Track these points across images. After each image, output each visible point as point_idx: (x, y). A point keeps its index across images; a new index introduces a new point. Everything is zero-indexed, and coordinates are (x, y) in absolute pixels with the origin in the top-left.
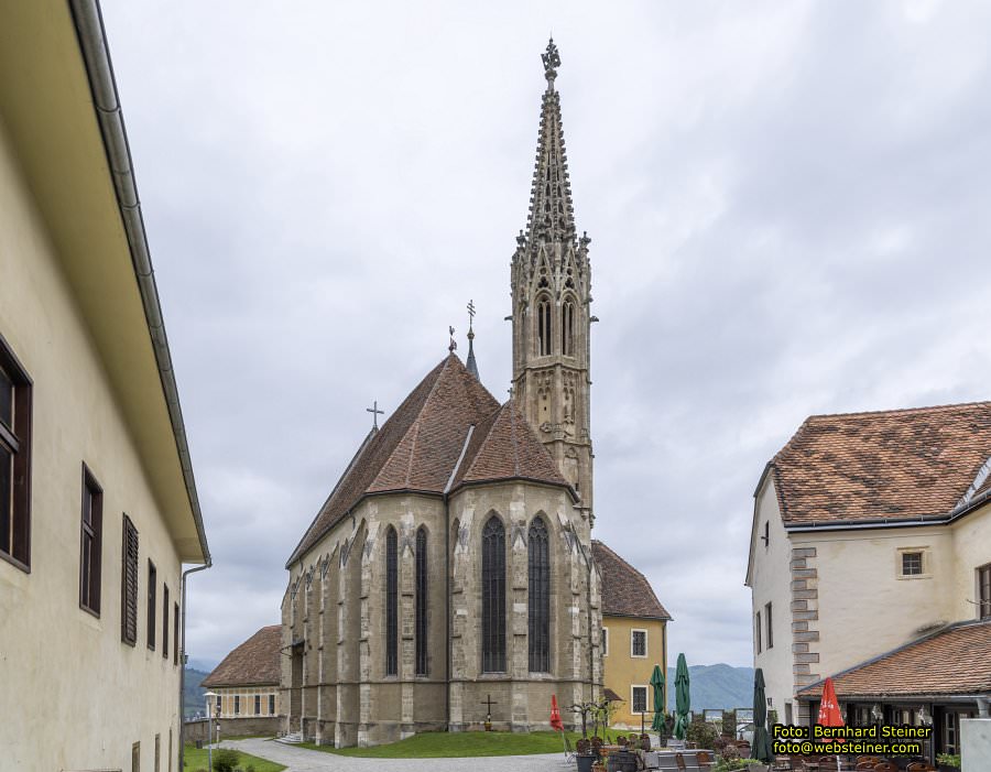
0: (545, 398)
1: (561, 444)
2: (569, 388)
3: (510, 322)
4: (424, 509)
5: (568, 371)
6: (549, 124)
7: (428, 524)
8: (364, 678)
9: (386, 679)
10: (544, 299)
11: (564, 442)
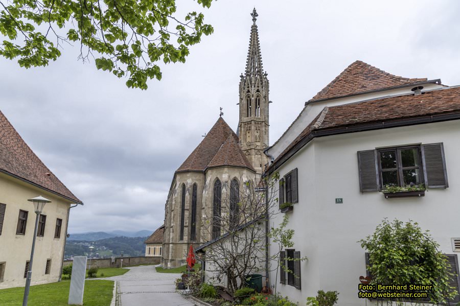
0: (249, 133)
1: (253, 150)
2: (258, 128)
3: (238, 105)
4: (196, 177)
5: (256, 123)
6: (253, 36)
7: (197, 182)
8: (171, 242)
9: (179, 242)
10: (249, 97)
11: (254, 149)
